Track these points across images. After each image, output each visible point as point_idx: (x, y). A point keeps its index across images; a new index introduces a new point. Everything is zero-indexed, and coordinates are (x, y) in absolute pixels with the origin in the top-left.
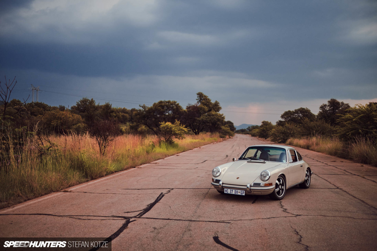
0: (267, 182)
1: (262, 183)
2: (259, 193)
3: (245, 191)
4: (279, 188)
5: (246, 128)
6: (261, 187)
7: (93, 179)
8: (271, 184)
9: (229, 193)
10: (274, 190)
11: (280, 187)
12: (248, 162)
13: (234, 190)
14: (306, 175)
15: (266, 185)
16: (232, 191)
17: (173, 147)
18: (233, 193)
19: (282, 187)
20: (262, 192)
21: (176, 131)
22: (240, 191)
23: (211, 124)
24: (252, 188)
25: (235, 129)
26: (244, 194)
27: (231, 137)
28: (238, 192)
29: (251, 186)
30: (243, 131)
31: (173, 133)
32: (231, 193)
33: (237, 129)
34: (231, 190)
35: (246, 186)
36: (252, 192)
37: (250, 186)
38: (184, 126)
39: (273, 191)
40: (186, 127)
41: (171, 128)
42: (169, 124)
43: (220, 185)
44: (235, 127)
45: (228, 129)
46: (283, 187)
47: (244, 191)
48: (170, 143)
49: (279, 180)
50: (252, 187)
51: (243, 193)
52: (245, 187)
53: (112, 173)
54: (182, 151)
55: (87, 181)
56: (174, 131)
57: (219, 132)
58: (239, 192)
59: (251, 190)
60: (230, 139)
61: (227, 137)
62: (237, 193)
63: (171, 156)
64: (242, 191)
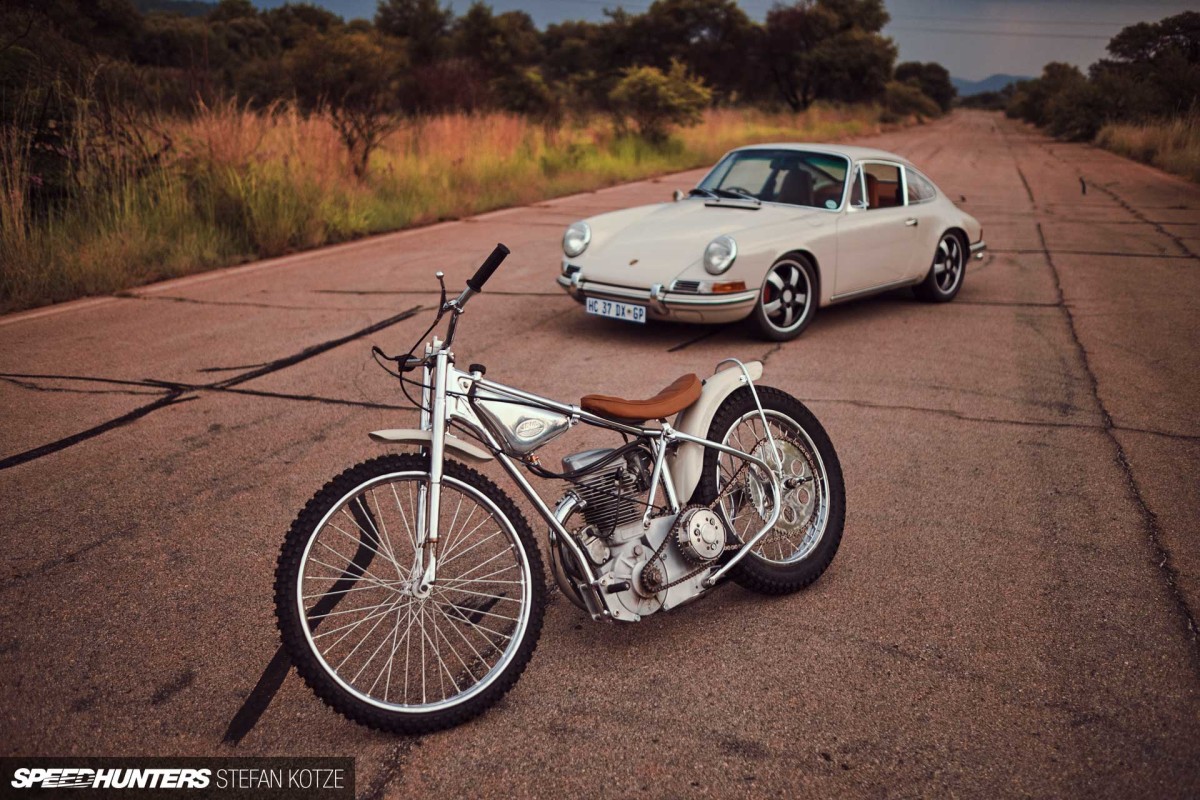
0: (722, 280)
1: (706, 282)
2: (695, 317)
3: (647, 307)
4: (782, 301)
5: (997, 88)
6: (700, 294)
7: (266, 255)
8: (738, 287)
9: (600, 313)
10: (758, 307)
11: (787, 297)
12: (707, 205)
13: (614, 304)
14: (940, 256)
15: (718, 290)
16: (607, 307)
17: (662, 153)
18: (613, 314)
19: (794, 297)
20: (703, 313)
21: (672, 97)
22: (631, 307)
23: (847, 76)
24: (670, 298)
25: (953, 92)
26: (643, 320)
27: (926, 119)
28: (626, 312)
29: (664, 290)
30: (985, 100)
31: (660, 104)
32: (607, 314)
33: (963, 93)
34: (607, 302)
35: (649, 290)
36: (671, 312)
37: (661, 291)
38: (701, 80)
39: (750, 310)
40: (706, 85)
41: (655, 88)
42: (652, 73)
43: (573, 284)
44: (954, 84)
45: (916, 94)
46: (800, 298)
47: (644, 309)
48: (656, 140)
49: (784, 272)
50: (668, 295)
51: (641, 315)
52: (645, 295)
53: (357, 236)
54: (691, 165)
55: (245, 262)
56: (665, 99)
57: (884, 104)
58: (629, 311)
59: (667, 306)
60: (922, 128)
61: (913, 119)
62: (623, 313)
63: (635, 181)
64: (639, 307)
